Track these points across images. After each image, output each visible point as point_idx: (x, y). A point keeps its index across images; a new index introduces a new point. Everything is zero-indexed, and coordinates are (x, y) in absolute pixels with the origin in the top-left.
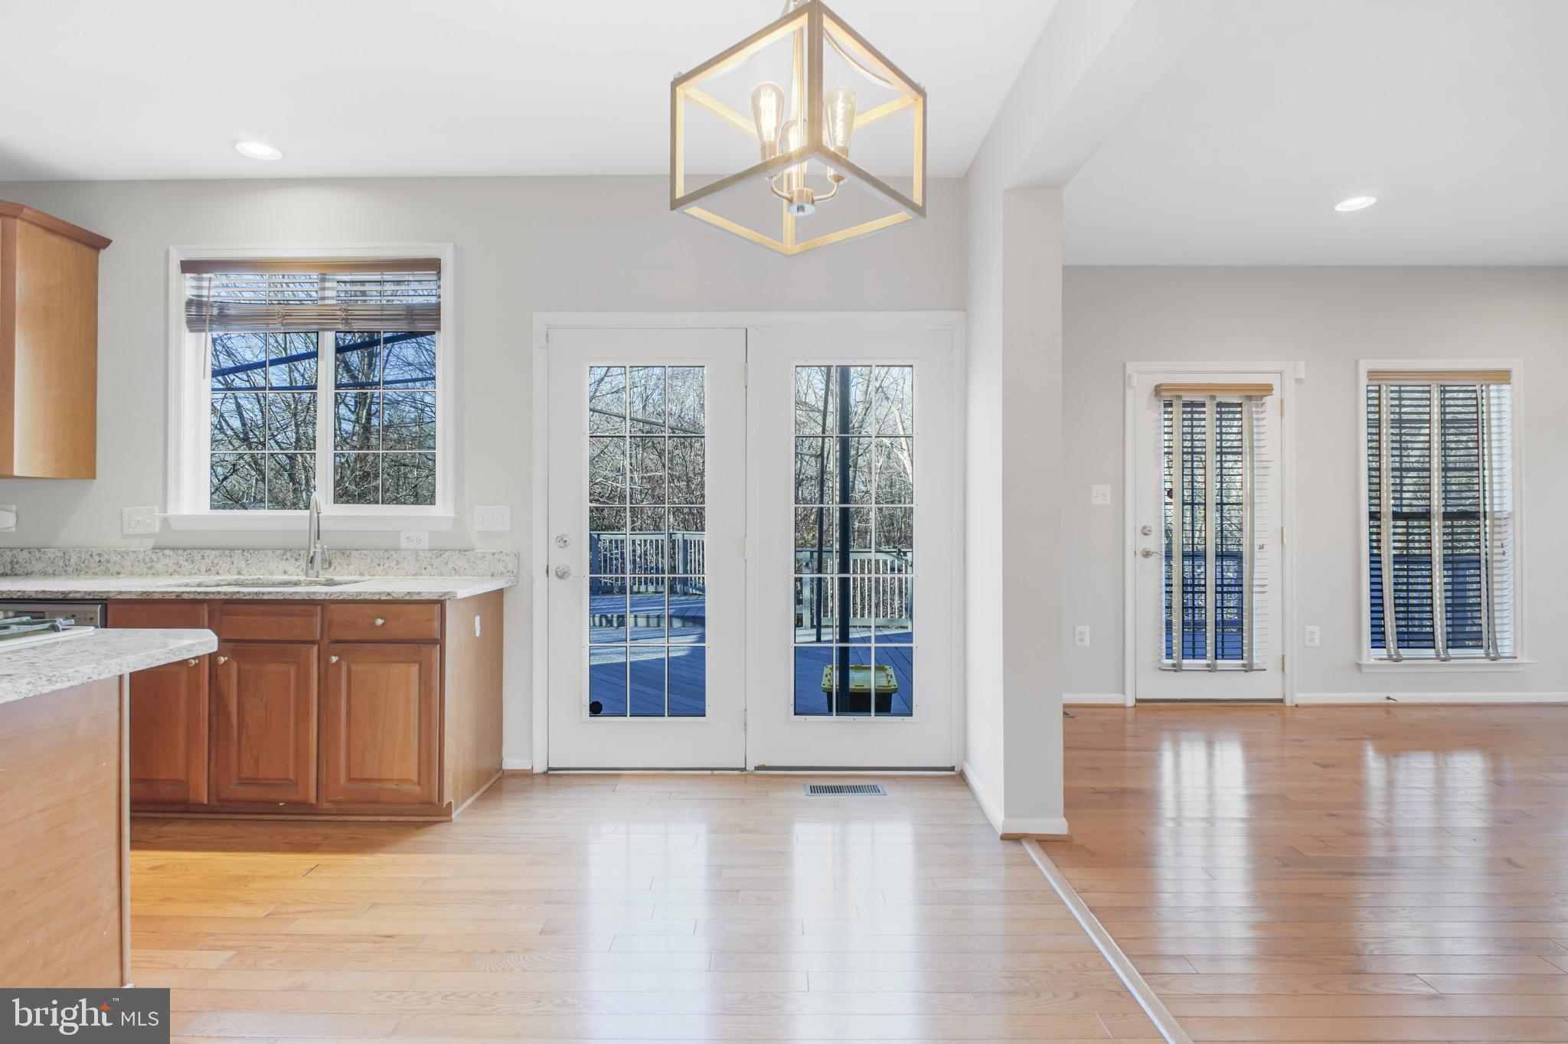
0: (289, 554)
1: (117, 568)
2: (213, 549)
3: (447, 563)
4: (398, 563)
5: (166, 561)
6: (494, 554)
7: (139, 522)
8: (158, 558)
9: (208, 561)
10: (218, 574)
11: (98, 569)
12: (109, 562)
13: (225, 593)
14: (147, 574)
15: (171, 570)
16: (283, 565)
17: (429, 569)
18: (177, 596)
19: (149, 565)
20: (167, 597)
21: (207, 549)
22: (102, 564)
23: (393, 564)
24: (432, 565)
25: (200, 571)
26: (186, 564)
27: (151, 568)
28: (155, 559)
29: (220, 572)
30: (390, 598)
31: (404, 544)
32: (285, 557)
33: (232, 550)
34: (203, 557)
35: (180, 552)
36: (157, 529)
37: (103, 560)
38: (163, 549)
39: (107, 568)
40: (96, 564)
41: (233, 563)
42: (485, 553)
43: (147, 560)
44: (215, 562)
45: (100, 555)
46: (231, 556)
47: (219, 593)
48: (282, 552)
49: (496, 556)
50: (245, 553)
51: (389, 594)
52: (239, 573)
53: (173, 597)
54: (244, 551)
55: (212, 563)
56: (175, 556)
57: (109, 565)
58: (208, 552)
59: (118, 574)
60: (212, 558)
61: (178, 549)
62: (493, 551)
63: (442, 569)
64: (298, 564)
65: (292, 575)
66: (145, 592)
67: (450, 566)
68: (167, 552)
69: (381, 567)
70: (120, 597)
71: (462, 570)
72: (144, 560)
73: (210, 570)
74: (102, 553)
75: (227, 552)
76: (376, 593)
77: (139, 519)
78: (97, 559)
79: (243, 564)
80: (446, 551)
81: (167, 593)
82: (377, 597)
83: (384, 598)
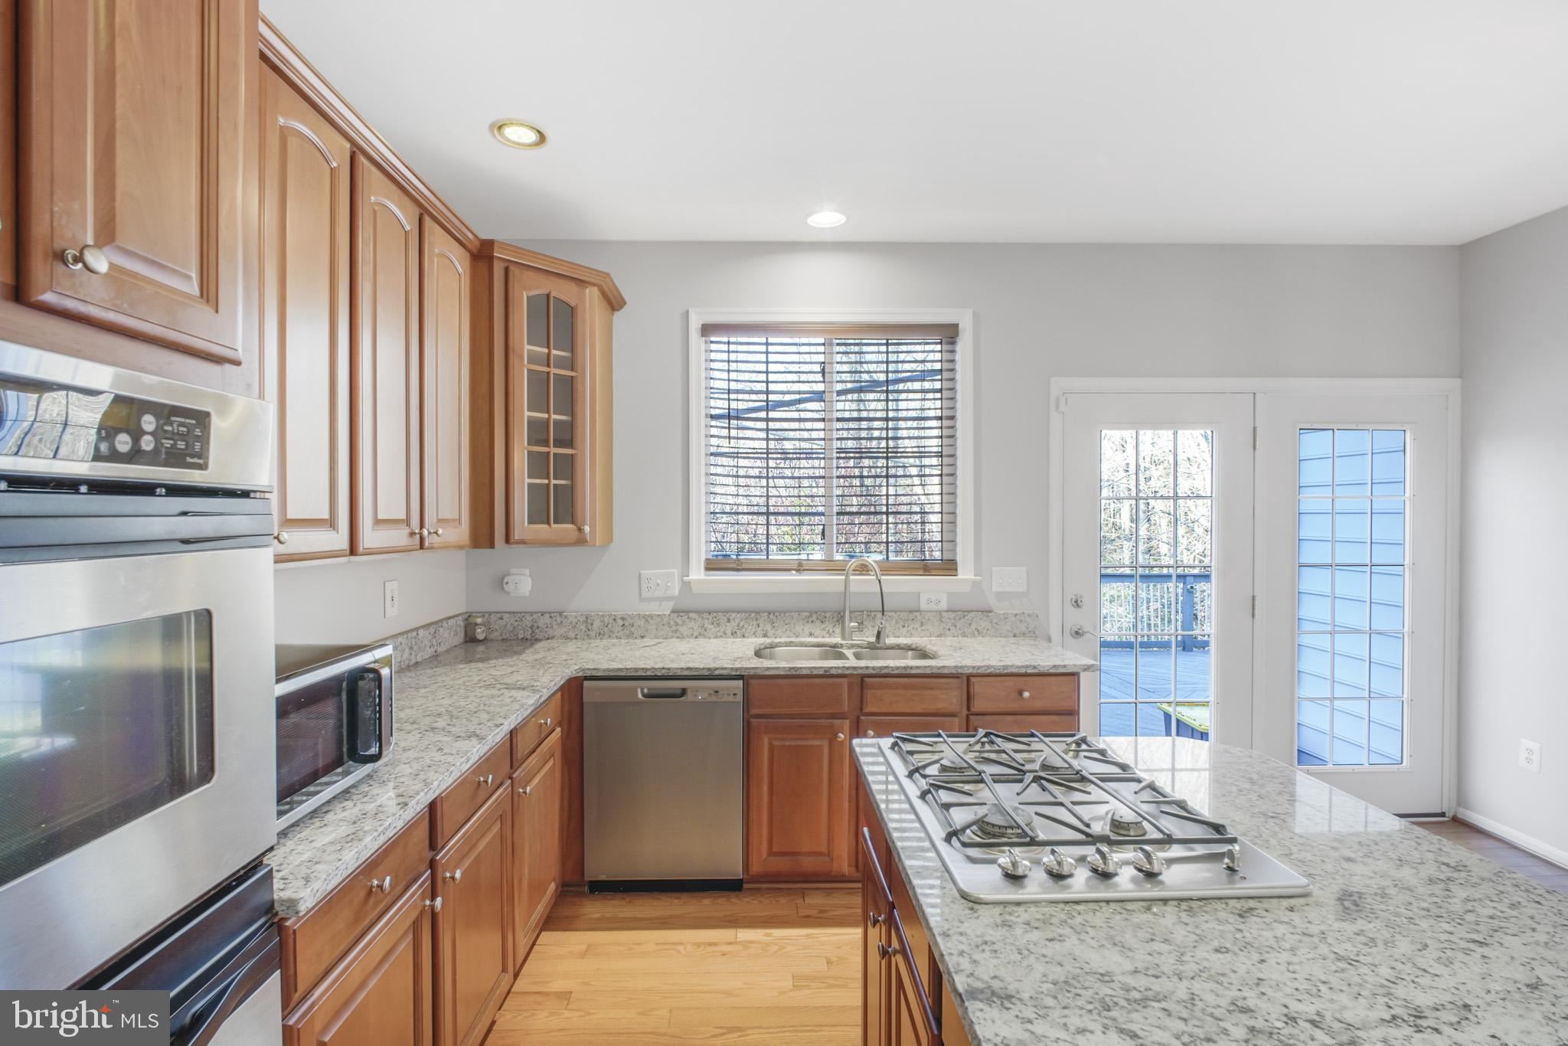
0: (814, 616)
1: (641, 632)
2: (739, 612)
3: (970, 624)
4: (922, 624)
5: (692, 624)
6: (1016, 615)
7: (658, 585)
8: (684, 622)
9: (734, 624)
10: (744, 636)
11: (621, 634)
12: (633, 626)
13: (873, 668)
14: (672, 637)
15: (695, 634)
16: (808, 628)
17: (953, 630)
18: (825, 671)
19: (674, 628)
20: (815, 672)
21: (733, 612)
22: (626, 627)
23: (918, 625)
24: (956, 626)
25: (725, 633)
26: (712, 627)
27: (676, 631)
28: (680, 623)
29: (746, 635)
30: (1036, 671)
31: (923, 606)
32: (811, 620)
33: (758, 613)
34: (729, 620)
35: (705, 615)
36: (676, 592)
37: (626, 624)
38: (687, 612)
39: (631, 632)
40: (620, 628)
41: (759, 626)
42: (1008, 614)
43: (672, 623)
44: (741, 625)
45: (623, 619)
46: (757, 619)
47: (867, 668)
48: (808, 614)
49: (1018, 617)
50: (771, 616)
51: (1035, 667)
52: (765, 636)
53: (821, 672)
54: (769, 613)
55: (738, 626)
56: (700, 619)
57: (633, 629)
58: (734, 615)
59: (642, 637)
60: (737, 621)
61: (703, 612)
62: (1015, 612)
63: (966, 630)
64: (823, 626)
65: (817, 637)
66: (793, 668)
67: (973, 627)
68: (692, 615)
69: (906, 628)
70: (768, 673)
71: (985, 631)
72: (669, 623)
73: (736, 633)
74: (625, 617)
75: (753, 615)
76: (1023, 667)
77: (659, 582)
78: (621, 622)
79: (769, 627)
80: (968, 611)
81: (815, 668)
82: (1023, 671)
83: (1030, 671)
